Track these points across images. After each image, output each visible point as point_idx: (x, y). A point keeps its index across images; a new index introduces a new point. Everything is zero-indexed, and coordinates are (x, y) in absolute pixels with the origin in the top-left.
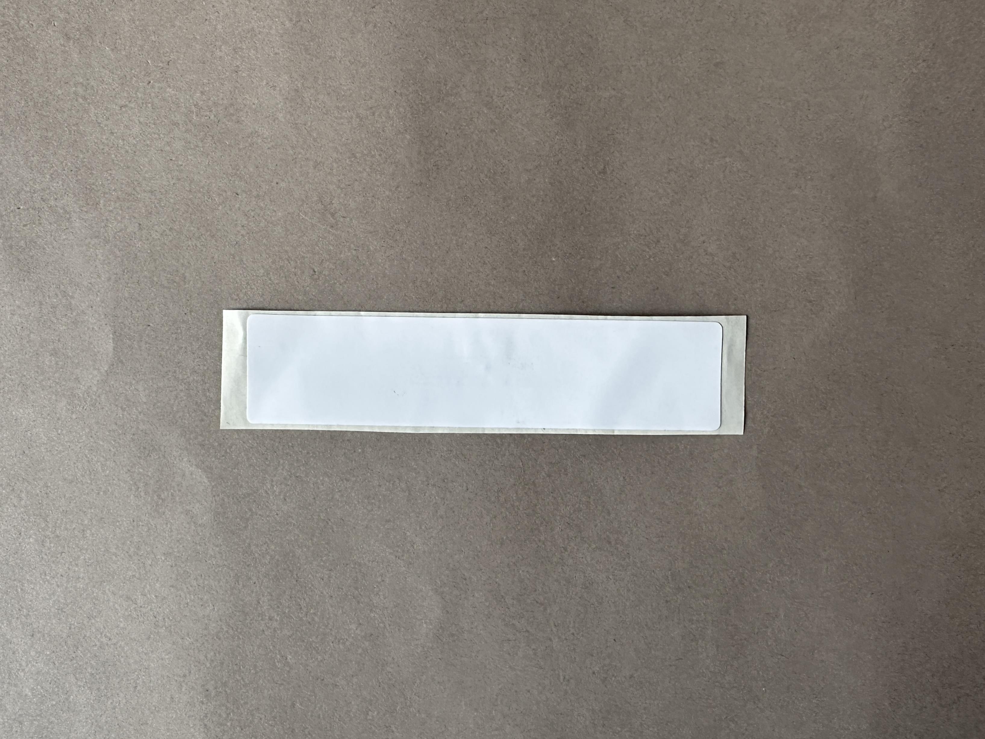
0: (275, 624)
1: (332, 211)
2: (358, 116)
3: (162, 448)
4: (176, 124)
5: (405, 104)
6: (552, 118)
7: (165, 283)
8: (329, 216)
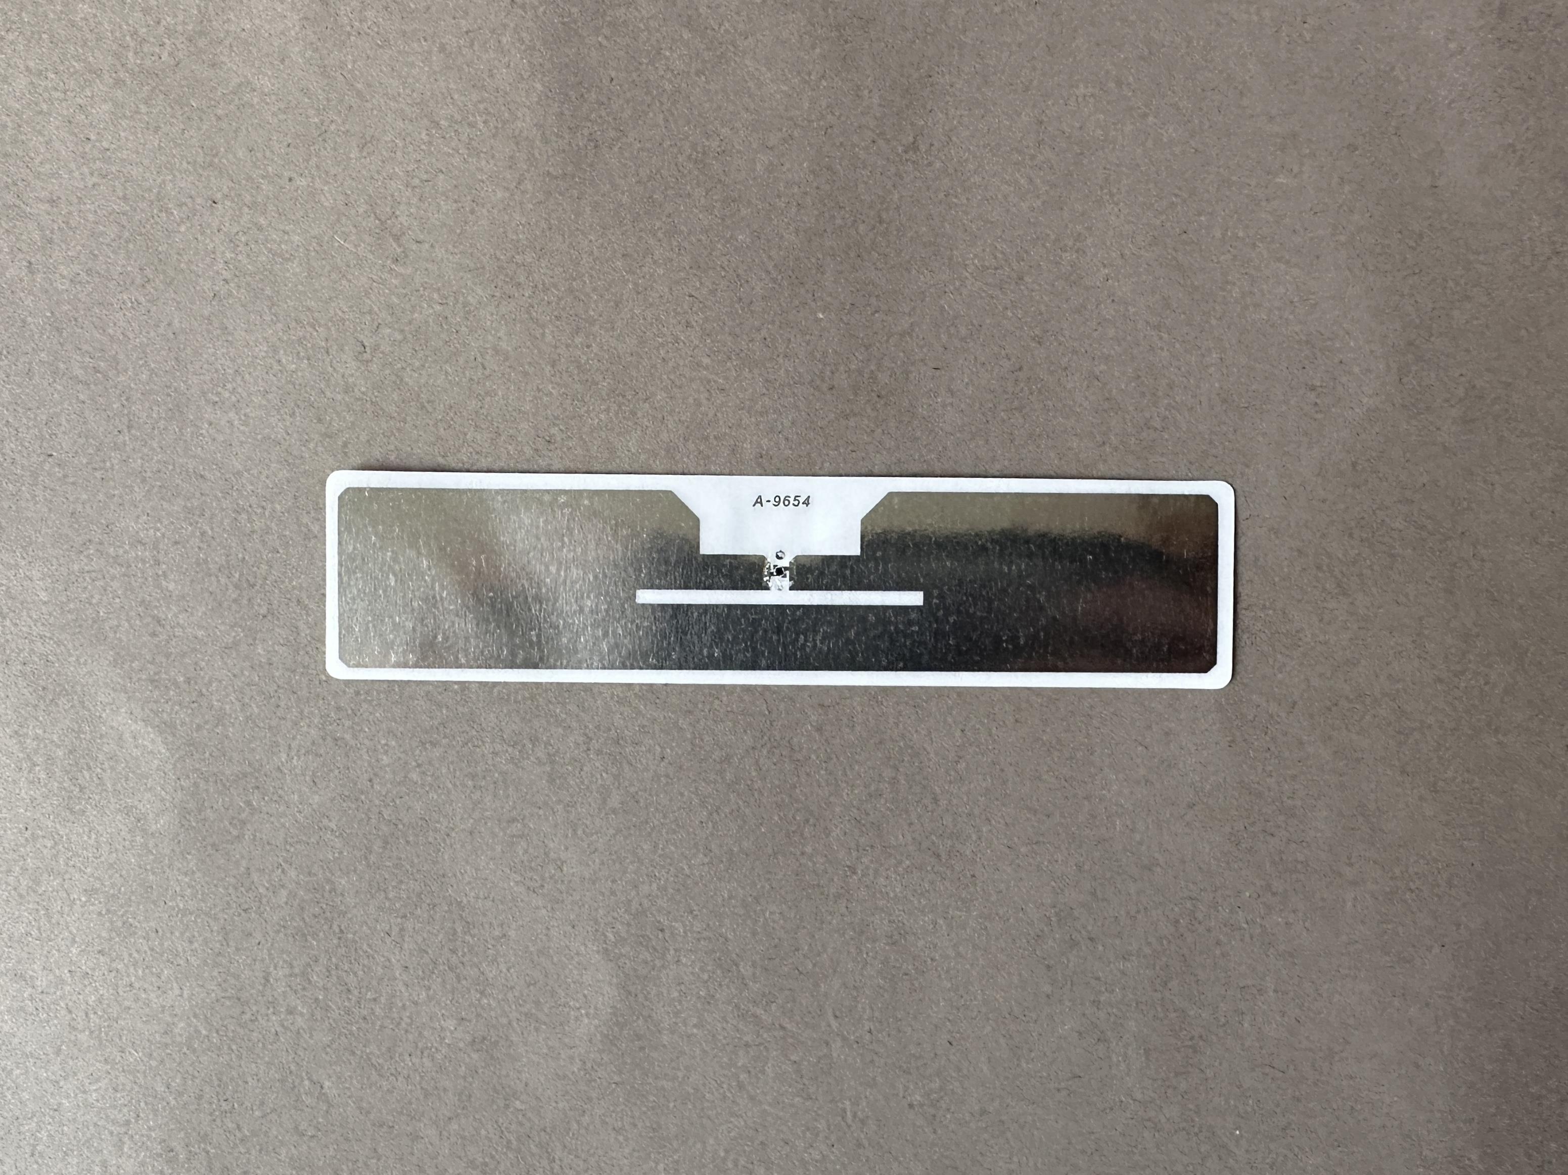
0: (300, 1022)
1: (394, 231)
8: (391, 240)
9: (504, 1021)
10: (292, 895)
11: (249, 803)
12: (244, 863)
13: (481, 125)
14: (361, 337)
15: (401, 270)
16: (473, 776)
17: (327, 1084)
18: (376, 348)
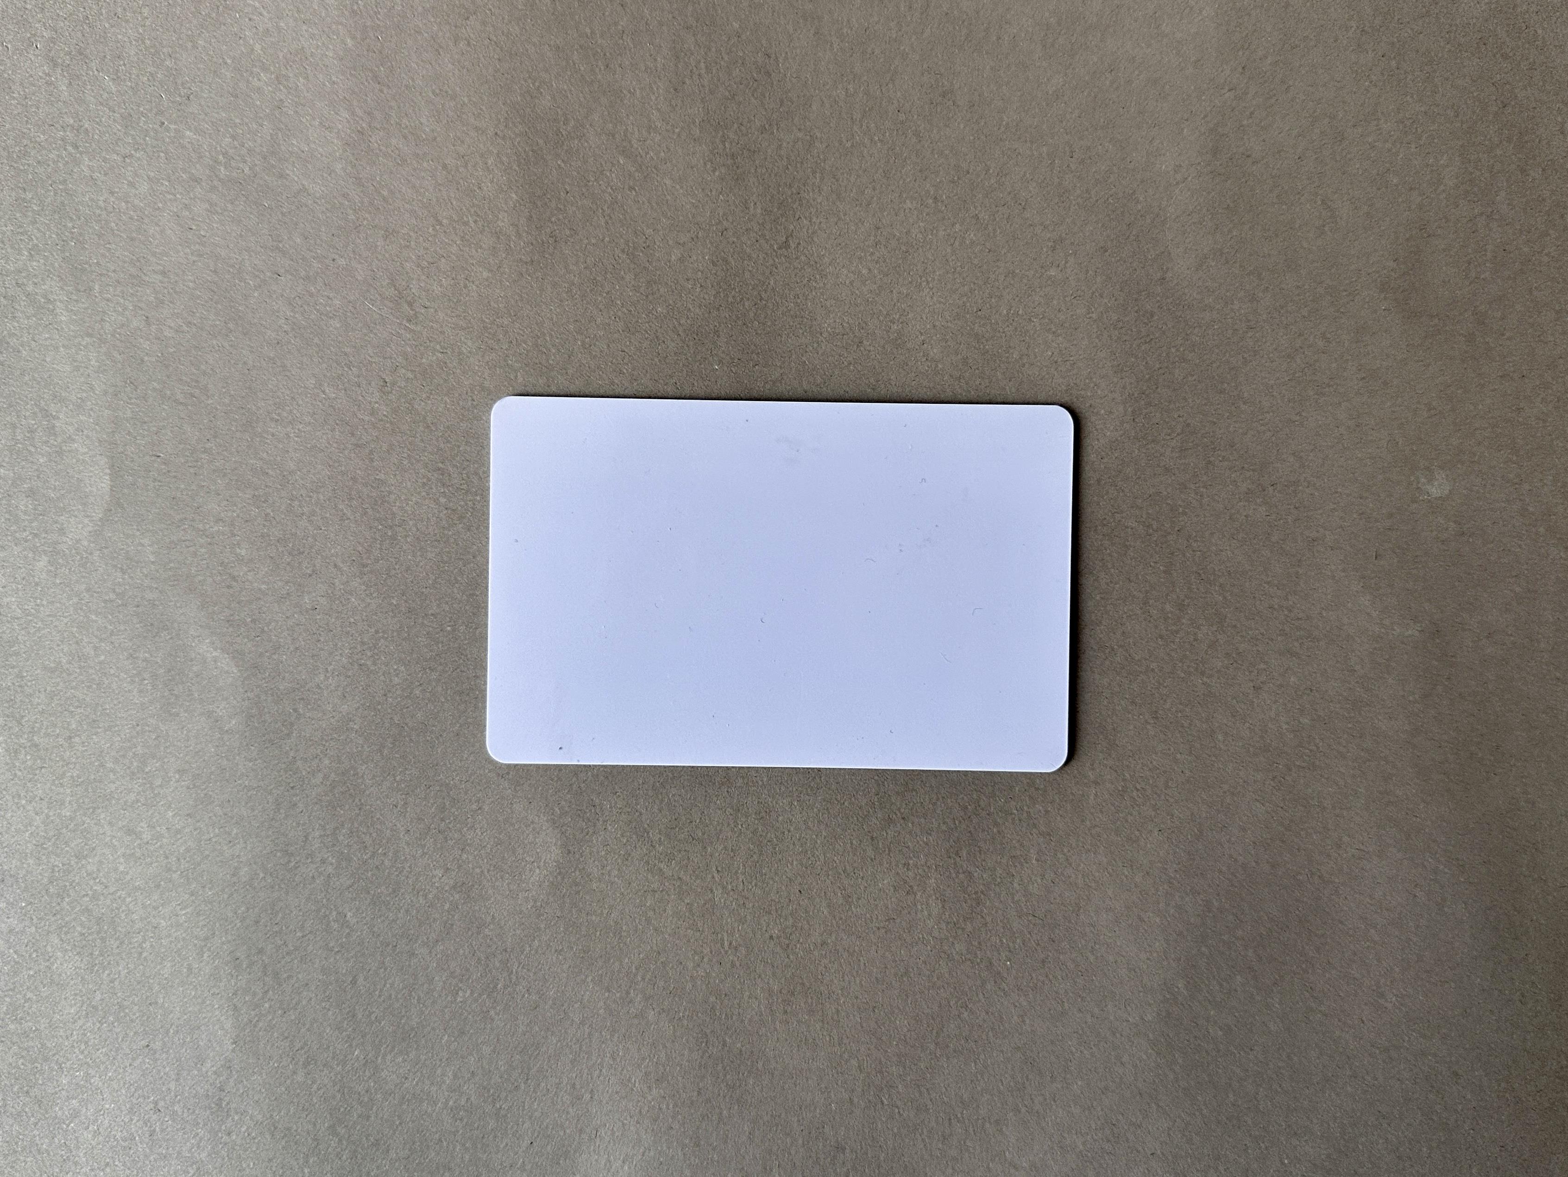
0: (330, 869)
1: (409, 299)
2: (445, 167)
3: (176, 625)
4: (197, 181)
5: (509, 151)
6: (714, 171)
7: (180, 397)
8: (406, 306)
9: (478, 870)
10: (326, 777)
11: (295, 710)
12: (292, 754)
13: (473, 225)
14: (384, 376)
15: (412, 327)
16: (461, 693)
17: (349, 914)
18: (394, 384)
